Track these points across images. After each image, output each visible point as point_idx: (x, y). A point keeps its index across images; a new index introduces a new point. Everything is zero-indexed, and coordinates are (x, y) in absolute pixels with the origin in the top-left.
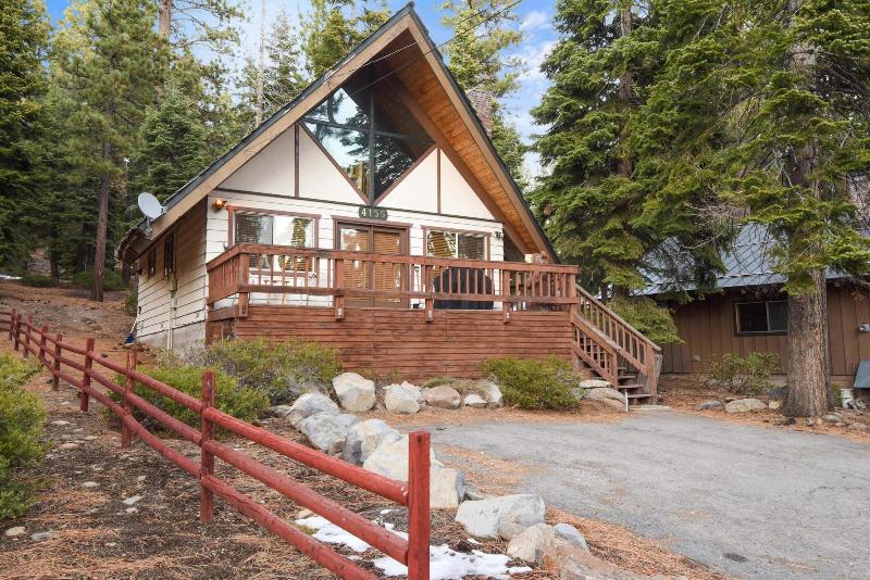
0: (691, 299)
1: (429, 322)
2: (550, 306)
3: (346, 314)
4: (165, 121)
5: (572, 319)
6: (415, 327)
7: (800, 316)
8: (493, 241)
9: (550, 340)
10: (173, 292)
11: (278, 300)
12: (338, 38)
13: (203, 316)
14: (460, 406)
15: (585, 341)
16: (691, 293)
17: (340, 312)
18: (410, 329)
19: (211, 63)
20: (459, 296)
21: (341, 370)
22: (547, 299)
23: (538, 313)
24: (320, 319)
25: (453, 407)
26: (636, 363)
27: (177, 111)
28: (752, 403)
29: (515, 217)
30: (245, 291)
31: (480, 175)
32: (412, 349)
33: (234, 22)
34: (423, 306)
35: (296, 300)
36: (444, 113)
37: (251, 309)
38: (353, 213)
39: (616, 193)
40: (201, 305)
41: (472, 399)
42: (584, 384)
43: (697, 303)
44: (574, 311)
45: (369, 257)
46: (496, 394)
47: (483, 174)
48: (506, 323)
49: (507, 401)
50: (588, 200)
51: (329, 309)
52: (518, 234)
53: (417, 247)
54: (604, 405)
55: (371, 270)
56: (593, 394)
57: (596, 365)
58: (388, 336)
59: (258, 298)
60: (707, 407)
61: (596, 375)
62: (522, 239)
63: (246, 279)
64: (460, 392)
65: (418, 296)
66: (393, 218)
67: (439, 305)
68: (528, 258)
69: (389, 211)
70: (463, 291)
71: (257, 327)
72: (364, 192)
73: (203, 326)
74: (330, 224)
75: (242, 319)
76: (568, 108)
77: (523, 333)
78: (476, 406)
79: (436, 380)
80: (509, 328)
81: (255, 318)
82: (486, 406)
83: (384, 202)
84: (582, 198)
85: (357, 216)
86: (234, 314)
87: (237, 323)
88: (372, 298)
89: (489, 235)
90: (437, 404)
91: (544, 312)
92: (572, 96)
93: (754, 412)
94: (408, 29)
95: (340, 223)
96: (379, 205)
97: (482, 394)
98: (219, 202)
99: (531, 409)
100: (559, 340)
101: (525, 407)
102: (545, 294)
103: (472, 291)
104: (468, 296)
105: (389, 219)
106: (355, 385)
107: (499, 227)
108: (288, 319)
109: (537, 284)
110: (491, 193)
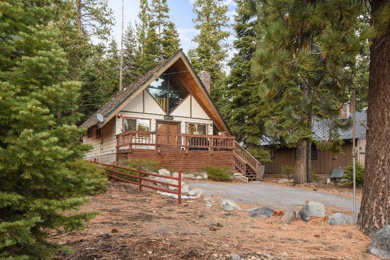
0: (279, 147)
1: (186, 155)
2: (226, 150)
3: (161, 152)
4: (87, 75)
5: (233, 154)
6: (182, 156)
7: (300, 154)
8: (209, 127)
9: (226, 160)
10: (102, 143)
11: (138, 147)
12: (154, 43)
13: (115, 152)
14: (195, 179)
15: (237, 161)
16: (279, 144)
17: (159, 151)
18: (180, 156)
19: (99, 44)
20: (196, 146)
21: (160, 168)
22: (225, 147)
23: (222, 152)
24: (153, 153)
25: (193, 179)
26: (253, 168)
27: (92, 71)
28: (286, 180)
29: (217, 119)
30: (131, 144)
31: (205, 104)
32: (181, 162)
33: (108, 26)
34: (185, 149)
35: (144, 147)
36: (192, 83)
37: (133, 150)
38: (162, 118)
39: (250, 111)
40: (114, 148)
41: (199, 177)
42: (235, 174)
43: (281, 148)
44: (234, 151)
45: (168, 134)
46: (206, 176)
47: (206, 104)
48: (211, 155)
49: (209, 178)
50: (242, 113)
51: (155, 150)
52: (218, 124)
53: (183, 130)
54: (240, 180)
55: (168, 138)
56: (237, 177)
57: (240, 168)
58: (173, 159)
59: (134, 147)
60: (273, 182)
61: (240, 172)
62: (219, 126)
63: (131, 140)
64: (195, 175)
65: (183, 146)
66: (176, 119)
67: (190, 149)
68: (220, 134)
69: (174, 117)
70: (198, 145)
71: (135, 156)
72: (165, 111)
73: (115, 155)
74: (155, 122)
75: (131, 153)
76: (236, 81)
77: (216, 158)
78: (200, 179)
79: (188, 172)
80: (213, 156)
81: (134, 153)
82: (202, 180)
83: (173, 114)
84: (239, 113)
85: (163, 119)
86: (128, 151)
87: (129, 154)
88: (168, 147)
89: (208, 124)
90: (188, 178)
91: (224, 151)
92: (237, 76)
93: (285, 183)
94: (180, 58)
95: (158, 122)
96: (171, 115)
97: (201, 176)
98: (120, 115)
99: (216, 181)
100: (229, 160)
101: (215, 180)
102: (224, 146)
103: (200, 145)
104: (199, 146)
105: (174, 120)
106: (165, 172)
107: (212, 122)
108: (144, 153)
109: (222, 143)
110: (209, 110)
